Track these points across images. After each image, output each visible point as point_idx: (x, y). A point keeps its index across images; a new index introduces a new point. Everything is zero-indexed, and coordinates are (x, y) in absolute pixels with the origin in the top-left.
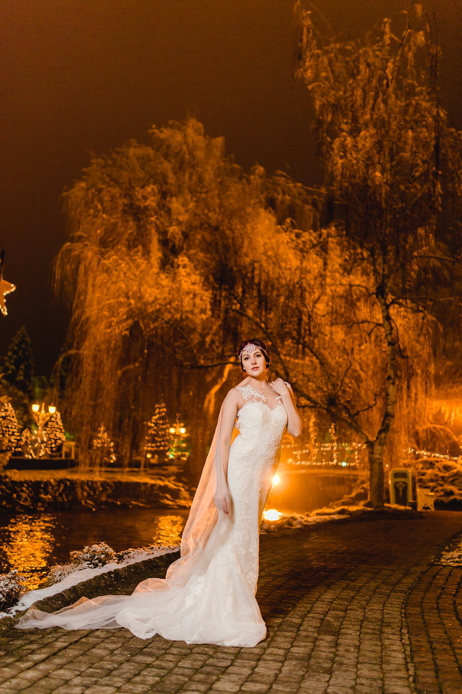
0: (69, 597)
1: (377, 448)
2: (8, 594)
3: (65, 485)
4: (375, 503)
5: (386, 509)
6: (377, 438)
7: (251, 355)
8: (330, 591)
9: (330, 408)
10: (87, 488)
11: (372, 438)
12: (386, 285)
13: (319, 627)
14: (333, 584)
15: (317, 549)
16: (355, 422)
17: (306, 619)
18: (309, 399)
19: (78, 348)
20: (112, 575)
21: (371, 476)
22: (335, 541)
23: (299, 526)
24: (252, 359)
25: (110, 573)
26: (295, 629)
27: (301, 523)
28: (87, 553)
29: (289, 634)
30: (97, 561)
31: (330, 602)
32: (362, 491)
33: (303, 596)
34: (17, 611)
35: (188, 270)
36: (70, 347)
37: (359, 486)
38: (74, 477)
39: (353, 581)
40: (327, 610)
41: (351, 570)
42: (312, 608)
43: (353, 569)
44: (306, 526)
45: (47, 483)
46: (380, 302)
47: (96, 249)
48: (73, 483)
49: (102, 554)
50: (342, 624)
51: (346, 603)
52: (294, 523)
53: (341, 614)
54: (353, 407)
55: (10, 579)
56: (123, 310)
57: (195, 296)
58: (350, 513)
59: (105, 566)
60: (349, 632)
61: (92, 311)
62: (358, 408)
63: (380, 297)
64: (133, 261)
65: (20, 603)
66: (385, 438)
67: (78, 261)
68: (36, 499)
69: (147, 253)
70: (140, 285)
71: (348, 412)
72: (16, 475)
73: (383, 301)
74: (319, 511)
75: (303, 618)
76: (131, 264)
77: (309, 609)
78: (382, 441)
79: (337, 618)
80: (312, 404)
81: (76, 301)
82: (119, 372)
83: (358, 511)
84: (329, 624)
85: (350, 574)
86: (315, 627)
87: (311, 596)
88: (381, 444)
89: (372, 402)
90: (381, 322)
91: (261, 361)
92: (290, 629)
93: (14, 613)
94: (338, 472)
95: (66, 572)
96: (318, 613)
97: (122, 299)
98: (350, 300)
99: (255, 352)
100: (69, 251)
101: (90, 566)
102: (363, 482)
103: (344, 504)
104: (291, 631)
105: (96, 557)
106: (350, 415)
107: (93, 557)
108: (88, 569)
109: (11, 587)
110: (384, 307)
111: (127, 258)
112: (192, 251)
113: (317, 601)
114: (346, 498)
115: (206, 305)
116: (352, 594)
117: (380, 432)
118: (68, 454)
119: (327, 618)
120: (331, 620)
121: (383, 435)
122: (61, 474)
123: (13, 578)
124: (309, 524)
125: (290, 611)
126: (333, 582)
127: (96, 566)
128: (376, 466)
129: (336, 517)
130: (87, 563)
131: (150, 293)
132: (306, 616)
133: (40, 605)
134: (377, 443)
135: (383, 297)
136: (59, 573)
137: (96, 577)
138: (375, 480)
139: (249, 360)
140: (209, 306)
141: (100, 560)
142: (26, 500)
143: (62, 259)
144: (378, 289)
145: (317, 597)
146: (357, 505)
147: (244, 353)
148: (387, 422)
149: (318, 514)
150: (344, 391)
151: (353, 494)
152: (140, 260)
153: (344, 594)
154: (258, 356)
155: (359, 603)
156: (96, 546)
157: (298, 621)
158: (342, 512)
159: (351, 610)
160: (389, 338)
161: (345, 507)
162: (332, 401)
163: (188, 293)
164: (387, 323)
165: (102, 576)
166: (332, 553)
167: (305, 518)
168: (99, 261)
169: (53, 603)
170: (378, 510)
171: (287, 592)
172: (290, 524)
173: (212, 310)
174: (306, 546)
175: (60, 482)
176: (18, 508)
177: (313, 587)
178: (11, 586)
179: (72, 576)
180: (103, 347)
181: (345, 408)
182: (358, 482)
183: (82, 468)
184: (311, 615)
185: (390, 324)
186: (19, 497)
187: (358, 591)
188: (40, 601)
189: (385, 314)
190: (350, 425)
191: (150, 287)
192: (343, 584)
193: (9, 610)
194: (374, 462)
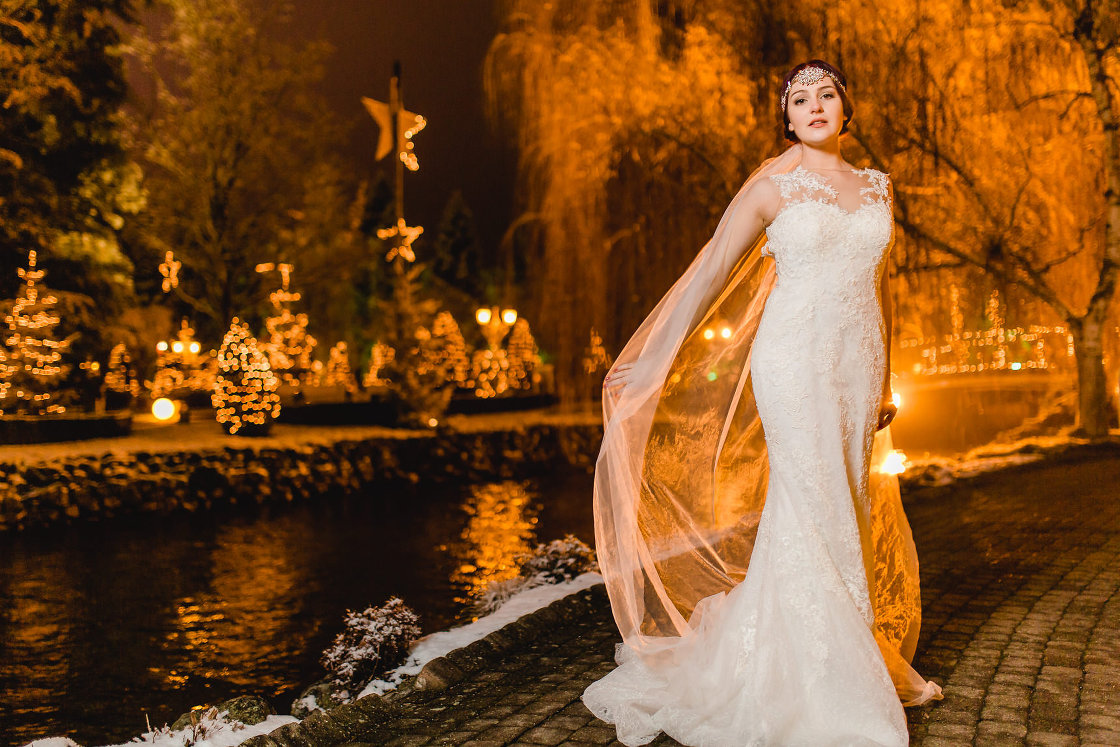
0: (500, 647)
1: (1091, 329)
2: (383, 645)
3: (541, 435)
4: (1091, 430)
5: (1114, 440)
6: (1090, 310)
7: (812, 90)
8: (1035, 616)
9: (992, 263)
10: (575, 436)
11: (1080, 312)
12: (1096, 12)
13: (1028, 710)
14: (1038, 599)
15: (990, 524)
16: (1044, 284)
17: (994, 688)
18: (949, 250)
19: (538, 209)
20: (588, 598)
21: (1081, 381)
22: (1021, 505)
23: (946, 481)
24: (812, 102)
25: (583, 593)
26: (970, 716)
27: (949, 475)
28: (542, 556)
29: (958, 729)
30: (561, 570)
31: (1039, 643)
32: (1058, 410)
33: (977, 629)
34: (403, 676)
35: (707, 49)
36: (524, 209)
37: (1050, 402)
38: (555, 420)
39: (1081, 591)
40: (1038, 665)
41: (1073, 567)
42: (1002, 658)
43: (1077, 564)
44: (960, 480)
45: (513, 434)
46: (1084, 47)
47: (548, 37)
48: (554, 431)
49: (570, 557)
50: (1080, 702)
51: (1078, 645)
52: (937, 475)
53: (1074, 673)
54: (1036, 259)
55: (388, 616)
56: (602, 137)
57: (723, 94)
58: (1044, 451)
59: (579, 578)
60: (1103, 721)
61: (552, 144)
62: (1048, 259)
63: (1083, 37)
64: (610, 47)
65: (410, 659)
66: (1106, 309)
67: (521, 63)
68: (497, 459)
69: (632, 32)
70: (628, 88)
71: (1027, 266)
72: (463, 424)
73: (1089, 44)
74: (981, 450)
75: (986, 683)
76: (609, 54)
77: (995, 663)
78: (1101, 316)
79: (1064, 684)
80: (956, 260)
81: (523, 132)
82: (608, 245)
83: (1059, 446)
84: (1050, 702)
85: (1072, 575)
86: (1018, 710)
87: (995, 629)
88: (1097, 320)
89: (1074, 246)
90: (1088, 88)
91: (833, 108)
92: (960, 715)
93: (399, 681)
94: (1008, 381)
95: (504, 593)
96: (1020, 673)
97: (600, 118)
98: (1019, 56)
99: (821, 84)
100: (506, 48)
101: (551, 579)
102: (1059, 394)
103: (1024, 435)
104: (962, 722)
105: (560, 563)
106: (1032, 273)
107: (552, 565)
108: (546, 587)
109: (387, 633)
110: (1093, 57)
111: (600, 46)
112: (712, 16)
113: (1011, 640)
114: (1028, 424)
115: (746, 108)
116: (1087, 623)
117: (1095, 299)
118: (543, 385)
119: (1041, 685)
120: (1054, 690)
121: (1101, 304)
122: (534, 418)
123: (392, 615)
124: (966, 476)
125: (952, 670)
126: (1038, 594)
127: (560, 579)
128: (1089, 363)
129: (1017, 460)
130: (543, 574)
131: (645, 101)
132: (991, 680)
133: (439, 667)
134: (1091, 318)
135: (1089, 37)
136: (493, 595)
137: (555, 603)
138: (1090, 388)
139: (806, 104)
140: (751, 110)
141: (568, 569)
142: (482, 461)
143: (494, 65)
144: (1077, 22)
145: (1008, 631)
146: (1054, 434)
147: (795, 88)
148: (1108, 278)
149: (981, 457)
150: (1017, 230)
151: (1042, 416)
152: (623, 45)
153: (1071, 622)
154: (826, 96)
155: (1107, 644)
156: (558, 542)
157: (974, 694)
158: (1027, 450)
159: (1094, 662)
160: (1107, 116)
161: (1032, 441)
162: (995, 250)
163: (711, 92)
164: (1099, 87)
165: (568, 599)
166: (1023, 530)
167: (957, 465)
168: (555, 57)
169: (466, 661)
170: (1099, 441)
171: (940, 622)
172: (929, 477)
173: (756, 114)
174: (967, 520)
175: (534, 429)
176: (471, 475)
177: (994, 609)
178: (387, 631)
179: (515, 601)
180: (576, 203)
181: (1021, 260)
182: (1049, 395)
183: (565, 406)
184: (1000, 678)
185: (1107, 88)
186: (472, 458)
187: (1100, 615)
188: (440, 660)
189: (1095, 70)
190: (1035, 292)
191: (645, 88)
192: (1062, 598)
193: (390, 676)
194: (1085, 356)
